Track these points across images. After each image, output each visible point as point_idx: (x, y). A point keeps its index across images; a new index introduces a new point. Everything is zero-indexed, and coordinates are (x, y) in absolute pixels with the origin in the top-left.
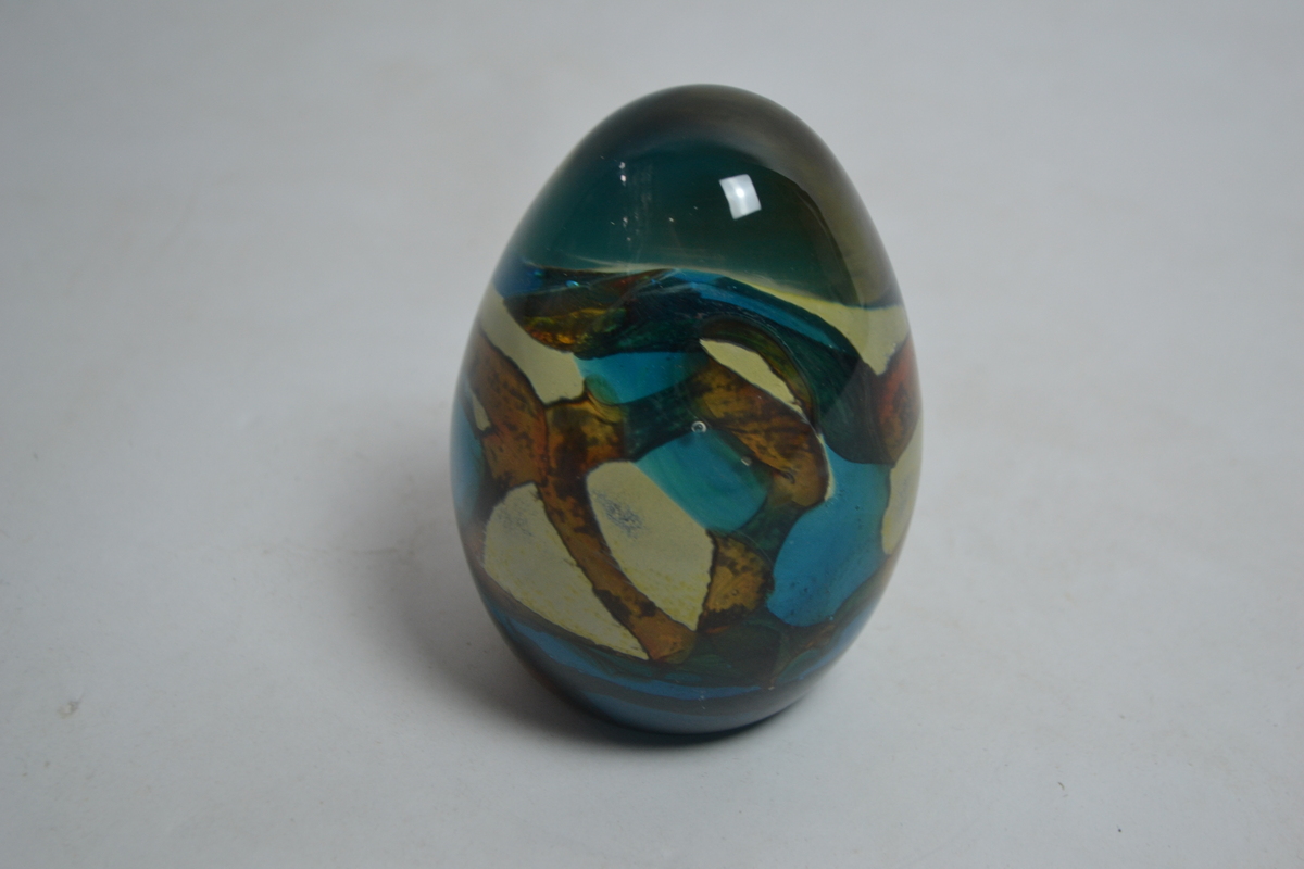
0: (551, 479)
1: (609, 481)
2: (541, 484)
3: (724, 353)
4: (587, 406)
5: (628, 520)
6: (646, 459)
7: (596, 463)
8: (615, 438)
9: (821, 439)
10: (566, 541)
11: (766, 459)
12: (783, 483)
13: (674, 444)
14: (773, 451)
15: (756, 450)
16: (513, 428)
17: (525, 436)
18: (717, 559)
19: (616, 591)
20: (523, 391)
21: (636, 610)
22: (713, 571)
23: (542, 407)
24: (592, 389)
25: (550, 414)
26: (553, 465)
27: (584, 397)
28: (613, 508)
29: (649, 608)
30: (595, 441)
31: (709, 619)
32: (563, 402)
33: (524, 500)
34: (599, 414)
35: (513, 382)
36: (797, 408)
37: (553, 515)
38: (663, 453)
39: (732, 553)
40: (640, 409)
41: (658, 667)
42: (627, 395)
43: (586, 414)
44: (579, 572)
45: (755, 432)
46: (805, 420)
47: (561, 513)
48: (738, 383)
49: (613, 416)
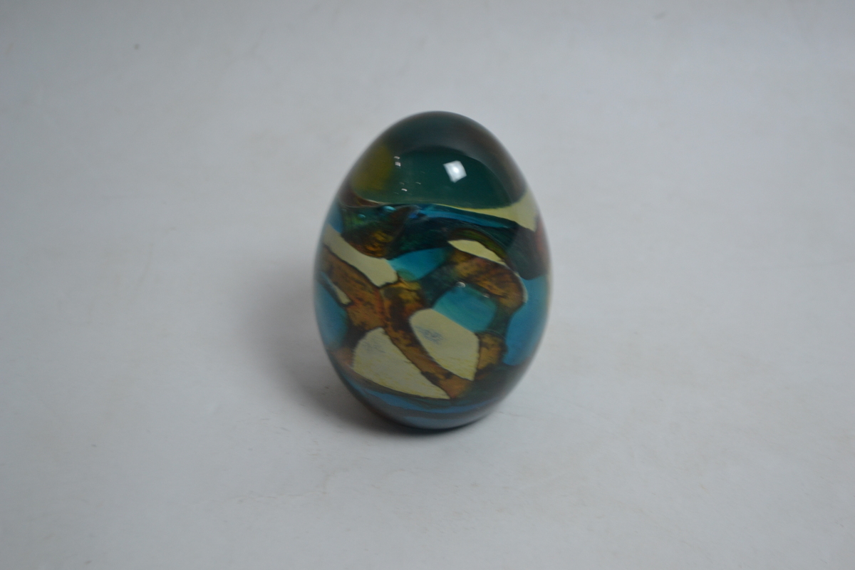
0: (389, 323)
1: (422, 320)
2: (385, 327)
3: (462, 245)
4: (401, 285)
5: (435, 337)
6: (438, 305)
7: (412, 312)
8: (418, 298)
9: (517, 275)
10: (404, 352)
11: (494, 292)
12: (504, 301)
13: (449, 294)
14: (495, 287)
15: (487, 288)
16: (361, 300)
17: (369, 303)
18: (481, 345)
19: (432, 370)
20: (364, 281)
21: (441, 377)
22: (480, 351)
23: (377, 288)
24: (401, 275)
25: (382, 292)
26: (389, 316)
27: (399, 281)
28: (427, 333)
29: (449, 375)
30: (408, 301)
31: (479, 373)
32: (388, 285)
33: (377, 337)
34: (407, 288)
35: (356, 276)
36: (503, 263)
37: (394, 341)
38: (444, 300)
39: (487, 340)
40: (426, 281)
41: (454, 401)
42: (419, 274)
43: (400, 290)
44: (412, 366)
45: (485, 280)
46: (508, 268)
47: (397, 339)
48: (470, 257)
49: (415, 287)
